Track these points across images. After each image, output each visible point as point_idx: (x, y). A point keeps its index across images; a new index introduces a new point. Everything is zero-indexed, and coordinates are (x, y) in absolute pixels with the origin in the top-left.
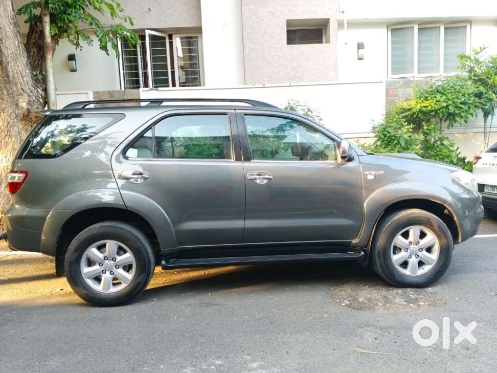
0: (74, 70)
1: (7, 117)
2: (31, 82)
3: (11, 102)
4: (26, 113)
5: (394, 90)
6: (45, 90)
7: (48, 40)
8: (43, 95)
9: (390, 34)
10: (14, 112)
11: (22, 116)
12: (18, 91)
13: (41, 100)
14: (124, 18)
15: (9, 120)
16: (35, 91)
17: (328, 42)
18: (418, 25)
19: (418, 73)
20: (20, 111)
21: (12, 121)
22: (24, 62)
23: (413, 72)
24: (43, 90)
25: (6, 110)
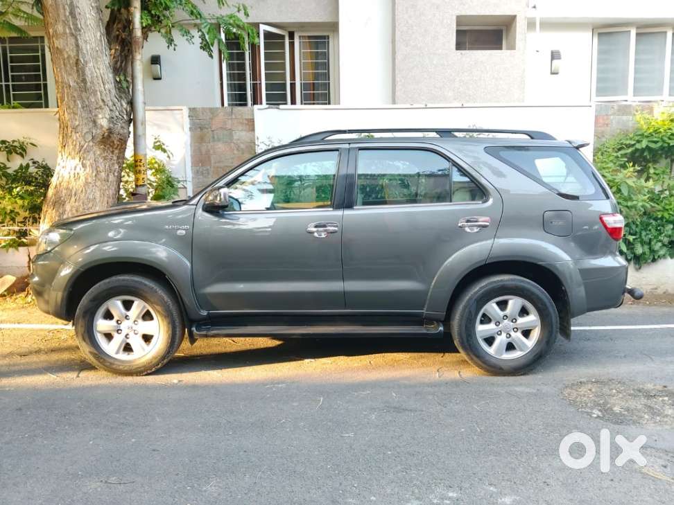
0: (157, 78)
1: (80, 139)
2: (113, 91)
3: (87, 118)
4: (106, 134)
5: (605, 117)
6: (131, 103)
7: (138, 33)
8: (128, 109)
9: (596, 40)
10: (90, 132)
11: (101, 137)
12: (97, 103)
13: (125, 116)
14: (237, 5)
15: (82, 143)
16: (119, 103)
17: (512, 47)
18: (637, 28)
19: (634, 96)
20: (99, 131)
21: (87, 144)
22: (107, 62)
23: (626, 94)
24: (128, 103)
25: (80, 128)
